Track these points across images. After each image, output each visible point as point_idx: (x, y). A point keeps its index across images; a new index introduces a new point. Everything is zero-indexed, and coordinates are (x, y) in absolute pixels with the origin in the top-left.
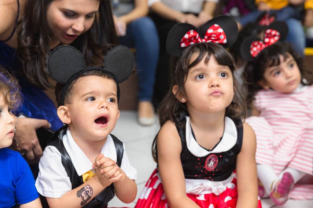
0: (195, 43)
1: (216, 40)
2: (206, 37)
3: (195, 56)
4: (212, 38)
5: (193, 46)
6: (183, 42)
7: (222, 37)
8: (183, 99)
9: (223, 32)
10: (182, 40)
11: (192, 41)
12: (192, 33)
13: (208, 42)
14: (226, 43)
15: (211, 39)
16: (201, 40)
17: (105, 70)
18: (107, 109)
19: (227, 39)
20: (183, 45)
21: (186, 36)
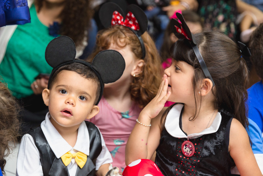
17: (92, 67)
18: (73, 105)
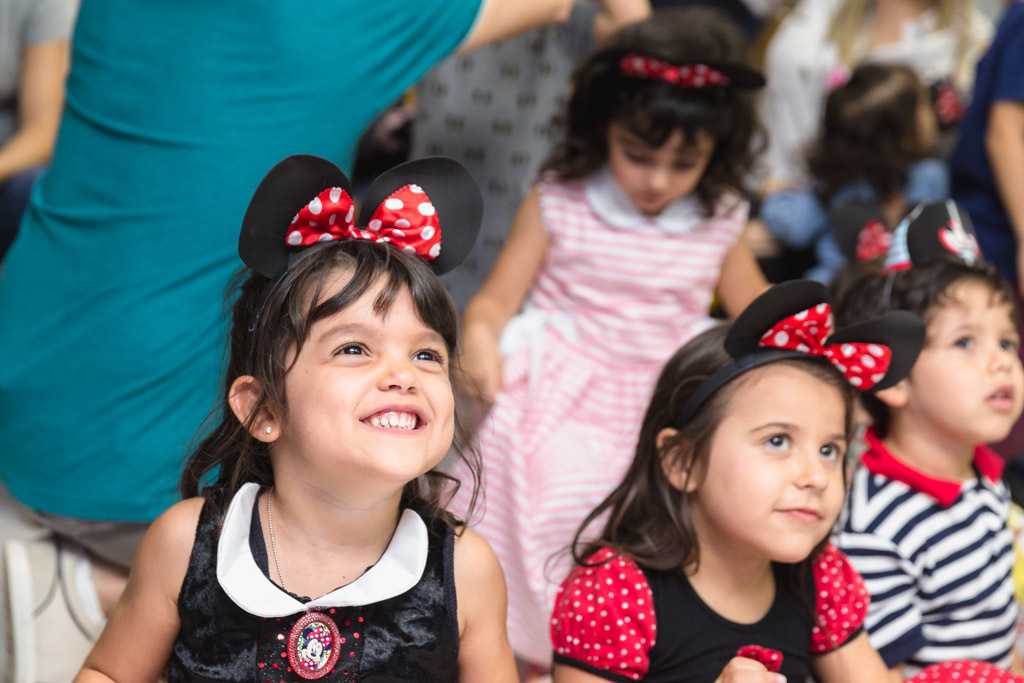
0: (336, 237)
1: (409, 239)
2: (376, 224)
3: (338, 280)
4: (396, 232)
5: (331, 244)
6: (296, 227)
7: (427, 233)
8: (269, 430)
9: (433, 217)
10: (296, 218)
11: (327, 229)
12: (335, 196)
13: (380, 241)
14: (437, 257)
15: (389, 234)
16: (358, 232)
19: (441, 246)
20: (295, 238)
21: (315, 206)
